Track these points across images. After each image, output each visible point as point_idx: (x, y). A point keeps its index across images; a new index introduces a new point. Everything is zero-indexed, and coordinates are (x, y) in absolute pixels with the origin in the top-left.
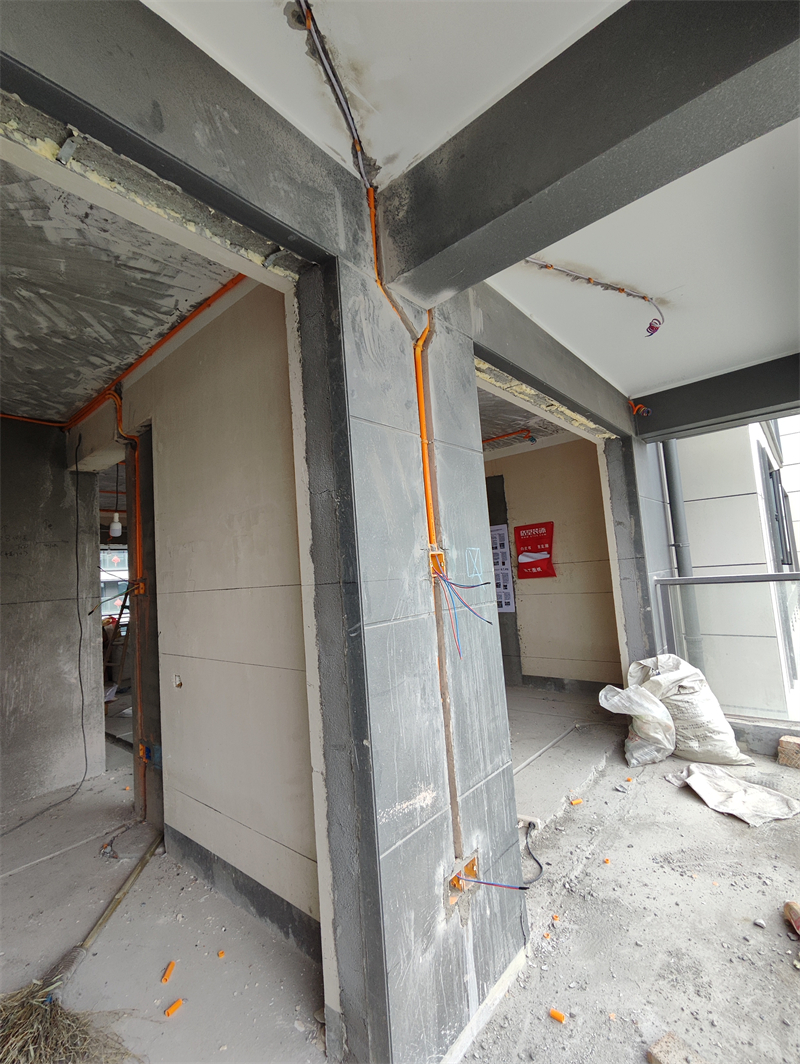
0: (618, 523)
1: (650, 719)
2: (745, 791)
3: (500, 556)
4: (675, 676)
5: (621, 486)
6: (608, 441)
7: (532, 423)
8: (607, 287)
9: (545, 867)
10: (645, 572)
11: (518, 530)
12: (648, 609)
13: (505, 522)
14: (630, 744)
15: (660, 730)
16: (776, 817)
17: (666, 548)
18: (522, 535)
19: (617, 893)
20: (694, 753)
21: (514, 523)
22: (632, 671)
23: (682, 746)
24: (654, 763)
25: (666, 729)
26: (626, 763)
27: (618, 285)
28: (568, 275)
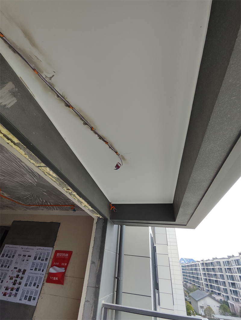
0: (93, 262)
3: (43, 266)
5: (99, 242)
6: (99, 218)
8: (101, 138)
11: (57, 252)
13: (53, 246)
17: (113, 279)
18: (57, 255)
21: (56, 248)
27: (104, 138)
28: (81, 119)
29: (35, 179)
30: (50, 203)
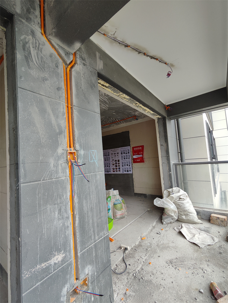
0: (161, 145)
1: (170, 209)
2: (199, 234)
3: (128, 156)
4: (179, 194)
5: (163, 133)
6: (158, 119)
7: (136, 113)
8: (152, 57)
9: (128, 266)
10: (170, 161)
11: (133, 148)
12: (170, 173)
13: (129, 145)
14: (164, 217)
15: (173, 213)
16: (209, 244)
17: (177, 153)
18: (134, 149)
19: (152, 277)
20: (184, 220)
21: (132, 146)
22: (165, 193)
23: (180, 218)
24: (171, 223)
25: (175, 212)
26: (162, 223)
27: (155, 57)
28: (136, 51)
29: (107, 105)
30: (118, 120)
